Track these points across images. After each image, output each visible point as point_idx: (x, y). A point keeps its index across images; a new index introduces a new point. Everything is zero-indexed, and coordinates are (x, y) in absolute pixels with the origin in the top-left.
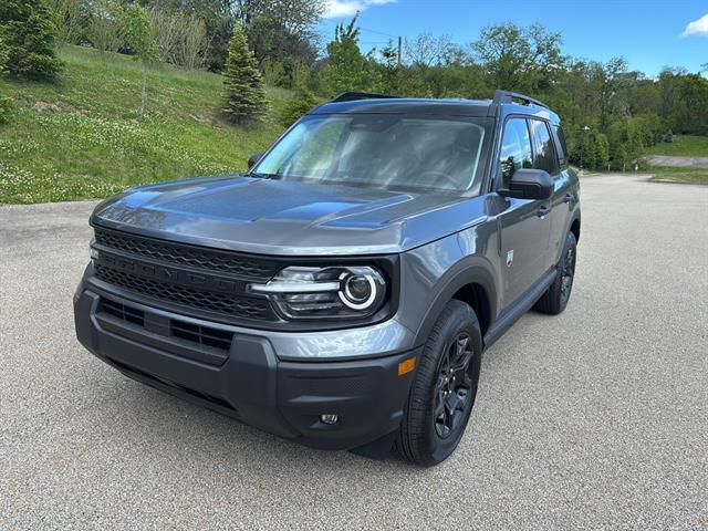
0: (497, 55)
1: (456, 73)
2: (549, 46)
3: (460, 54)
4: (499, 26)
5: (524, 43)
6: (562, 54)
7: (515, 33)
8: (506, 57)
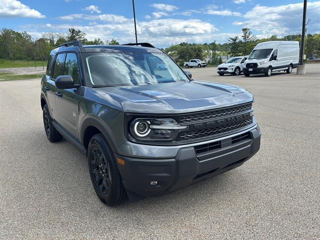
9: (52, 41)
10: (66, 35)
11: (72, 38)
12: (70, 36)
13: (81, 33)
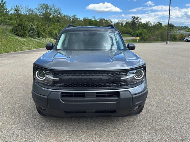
0: (44, 12)
1: (32, 17)
2: (58, 10)
3: (32, 11)
4: (43, 4)
5: (51, 10)
6: (61, 13)
7: (48, 6)
8: (46, 13)
9: (122, 24)
10: (130, 20)
11: (133, 22)
12: (132, 20)
13: (139, 19)
